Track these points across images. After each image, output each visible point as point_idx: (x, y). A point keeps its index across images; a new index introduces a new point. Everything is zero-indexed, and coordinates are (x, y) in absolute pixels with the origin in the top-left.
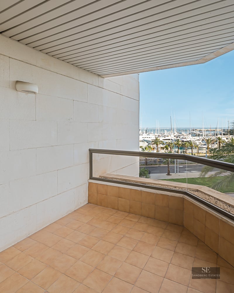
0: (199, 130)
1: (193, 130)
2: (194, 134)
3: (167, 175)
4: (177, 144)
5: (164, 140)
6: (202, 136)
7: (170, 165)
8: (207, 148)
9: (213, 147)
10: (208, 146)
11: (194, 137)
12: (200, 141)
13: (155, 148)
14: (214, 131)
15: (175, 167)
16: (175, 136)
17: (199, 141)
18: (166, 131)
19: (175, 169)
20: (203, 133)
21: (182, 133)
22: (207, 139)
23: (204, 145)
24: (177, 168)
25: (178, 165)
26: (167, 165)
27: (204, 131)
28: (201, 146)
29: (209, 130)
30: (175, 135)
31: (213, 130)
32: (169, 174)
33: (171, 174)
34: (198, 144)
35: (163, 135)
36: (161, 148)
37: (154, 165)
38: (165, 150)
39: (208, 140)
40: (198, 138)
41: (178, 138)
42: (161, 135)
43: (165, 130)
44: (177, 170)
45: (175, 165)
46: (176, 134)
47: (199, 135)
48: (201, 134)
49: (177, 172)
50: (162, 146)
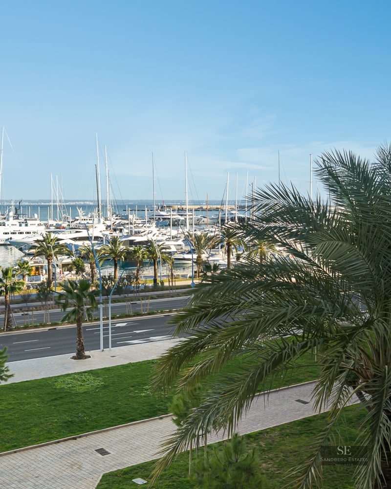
0: (176, 207)
1: (162, 207)
2: (164, 219)
3: (74, 358)
4: (112, 251)
5: (75, 239)
6: (185, 225)
7: (84, 324)
8: (198, 262)
9: (211, 259)
10: (199, 257)
11: (163, 231)
12: (180, 242)
13: (42, 267)
14: (217, 209)
15: (101, 328)
16: (108, 227)
17: (177, 240)
18: (80, 212)
19: (102, 336)
20: (188, 217)
21: (130, 217)
22: (199, 233)
23: (189, 253)
24: (106, 330)
25: (110, 321)
26: (75, 325)
27: (191, 210)
28: (181, 256)
29: (205, 207)
30: (108, 223)
31: (215, 207)
32: (80, 356)
33: (87, 353)
34: (173, 249)
35: (73, 225)
36: (64, 266)
37: (36, 327)
38: (74, 272)
39: (198, 239)
40: (174, 232)
41: (117, 234)
42: (65, 225)
43: (80, 207)
44: (106, 340)
45: (101, 322)
46: (113, 220)
47: (176, 224)
48: (182, 218)
49: (106, 346)
50: (67, 260)
